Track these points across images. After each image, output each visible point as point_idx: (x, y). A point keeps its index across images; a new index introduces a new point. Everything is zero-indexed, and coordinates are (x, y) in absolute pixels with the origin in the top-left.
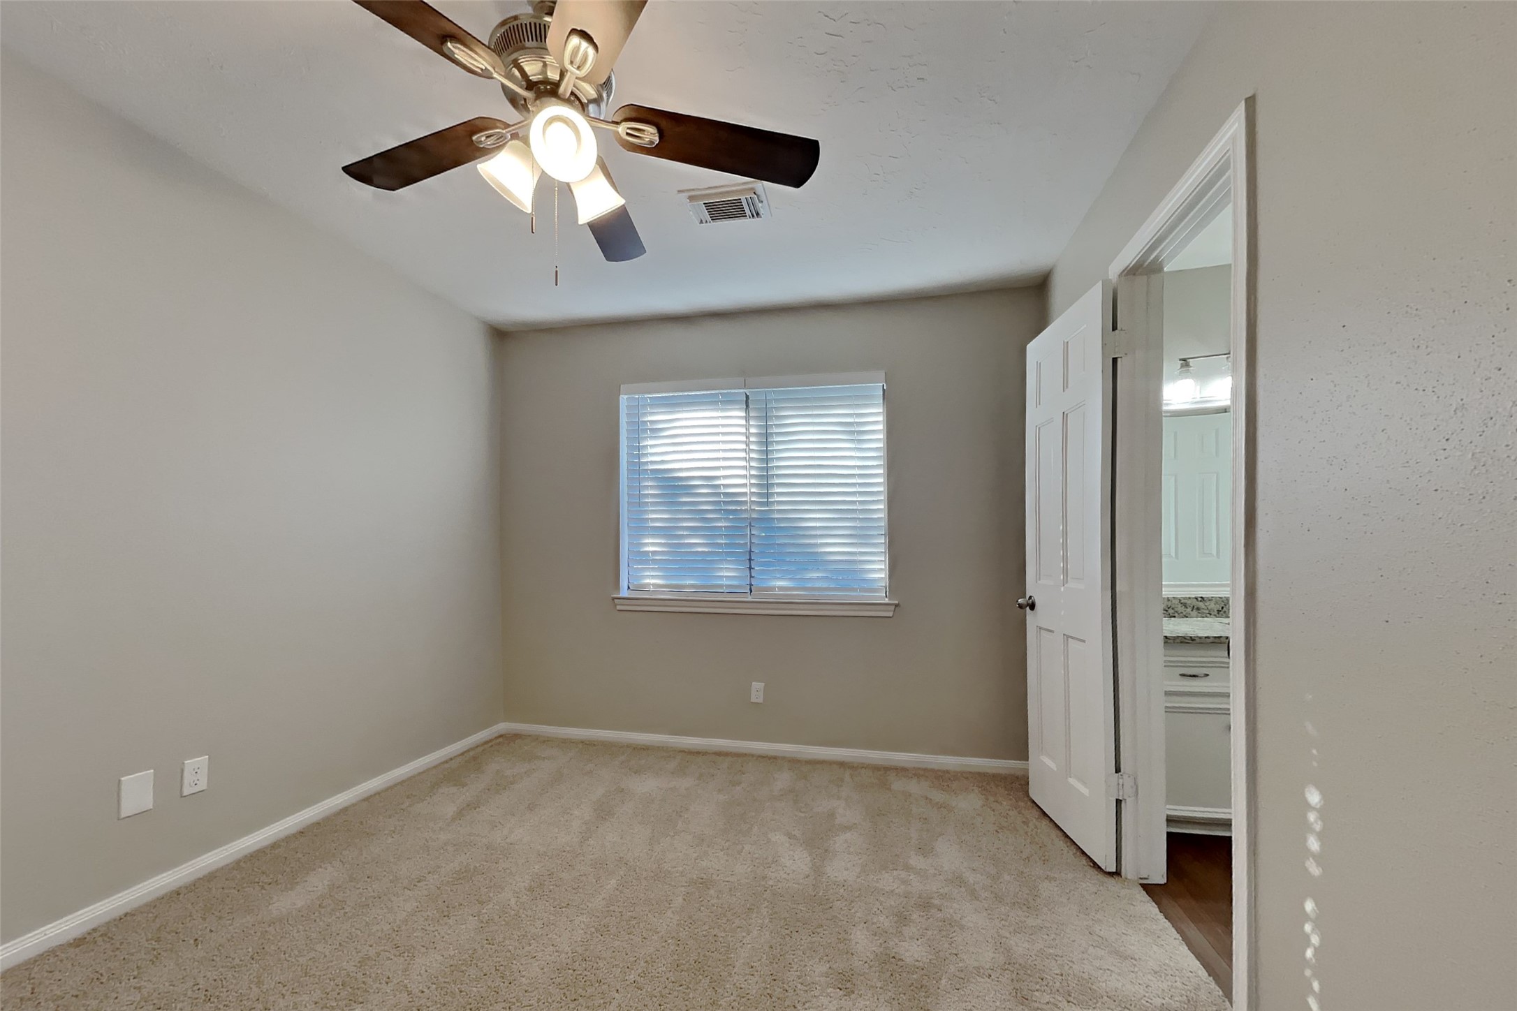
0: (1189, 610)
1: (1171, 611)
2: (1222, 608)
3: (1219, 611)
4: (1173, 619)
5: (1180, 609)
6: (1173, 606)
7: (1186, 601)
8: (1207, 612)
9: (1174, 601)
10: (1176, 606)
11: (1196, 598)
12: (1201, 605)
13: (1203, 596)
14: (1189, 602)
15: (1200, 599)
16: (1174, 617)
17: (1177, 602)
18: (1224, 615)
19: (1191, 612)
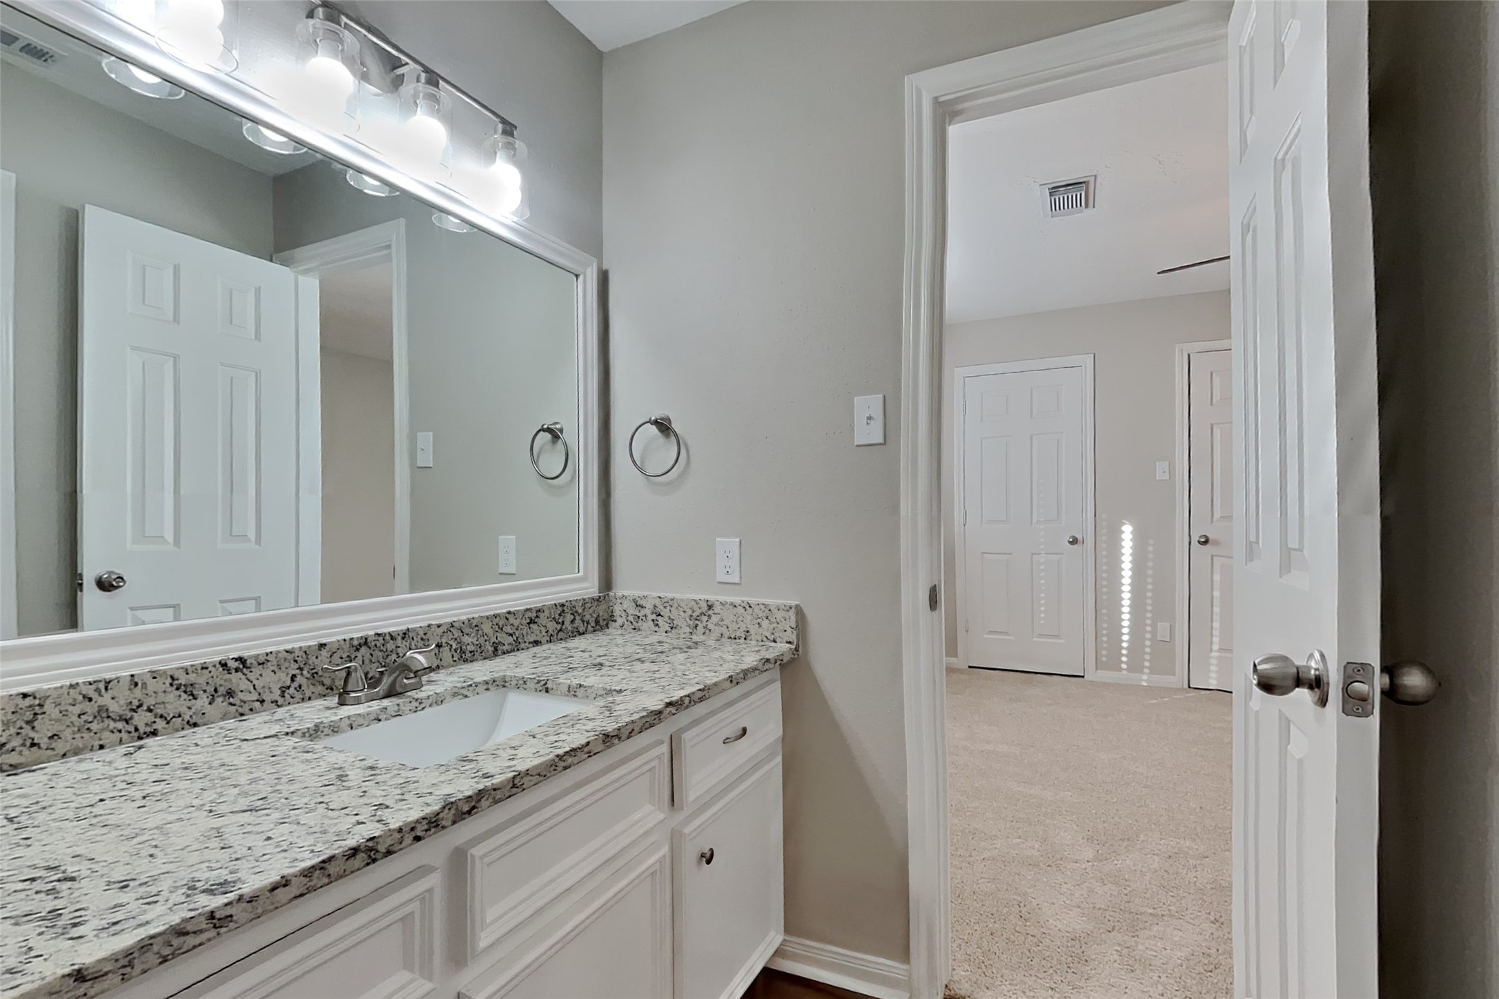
0: (202, 702)
1: (141, 719)
2: (293, 678)
3: (284, 690)
4: (149, 741)
5: (175, 703)
6: (149, 702)
7: (192, 678)
8: (255, 696)
9: (152, 685)
10: (161, 697)
11: (224, 665)
12: (238, 681)
13: (245, 654)
14: (200, 679)
15: (233, 664)
16: (154, 733)
17: (162, 684)
18: (298, 696)
19: (208, 709)
